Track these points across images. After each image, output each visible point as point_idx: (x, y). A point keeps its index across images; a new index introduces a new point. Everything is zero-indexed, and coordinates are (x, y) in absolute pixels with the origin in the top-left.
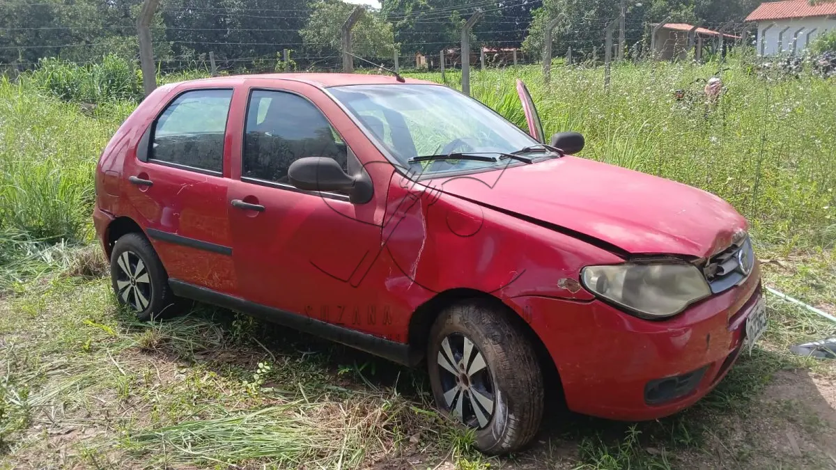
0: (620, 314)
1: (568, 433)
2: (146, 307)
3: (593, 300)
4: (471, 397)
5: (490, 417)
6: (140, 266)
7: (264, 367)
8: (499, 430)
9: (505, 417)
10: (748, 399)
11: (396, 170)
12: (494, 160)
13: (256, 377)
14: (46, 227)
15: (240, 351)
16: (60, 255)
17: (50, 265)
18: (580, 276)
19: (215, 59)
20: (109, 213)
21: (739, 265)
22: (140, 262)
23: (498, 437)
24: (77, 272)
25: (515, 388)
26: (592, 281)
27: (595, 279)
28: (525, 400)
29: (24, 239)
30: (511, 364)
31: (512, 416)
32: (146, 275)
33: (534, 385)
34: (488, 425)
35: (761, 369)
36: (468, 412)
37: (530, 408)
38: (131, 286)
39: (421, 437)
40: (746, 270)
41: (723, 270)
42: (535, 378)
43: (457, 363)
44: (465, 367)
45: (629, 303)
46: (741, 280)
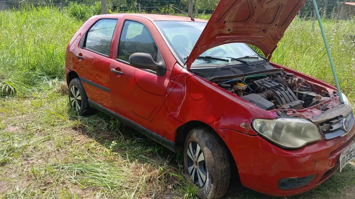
0: (270, 145)
1: (242, 196)
2: (79, 110)
3: (257, 135)
4: (198, 172)
5: (204, 183)
6: (78, 93)
7: (114, 143)
8: (206, 190)
9: (209, 185)
10: (340, 192)
11: (177, 62)
12: (228, 61)
13: (111, 147)
14: (52, 71)
15: (112, 134)
16: (55, 84)
17: (51, 87)
18: (252, 123)
19: (141, 6)
20: (69, 69)
21: (343, 126)
22: (78, 91)
23: (206, 193)
24: (60, 91)
25: (215, 172)
26: (258, 126)
27: (259, 125)
28: (219, 179)
29: (44, 75)
30: (214, 160)
31: (212, 185)
32: (80, 96)
33: (225, 172)
34: (203, 186)
35: (350, 177)
36: (196, 179)
37: (222, 183)
38: (75, 100)
39: (174, 186)
40: (347, 129)
41: (332, 128)
42: (226, 169)
43: (194, 155)
44: (197, 158)
45: (276, 139)
46: (343, 134)
